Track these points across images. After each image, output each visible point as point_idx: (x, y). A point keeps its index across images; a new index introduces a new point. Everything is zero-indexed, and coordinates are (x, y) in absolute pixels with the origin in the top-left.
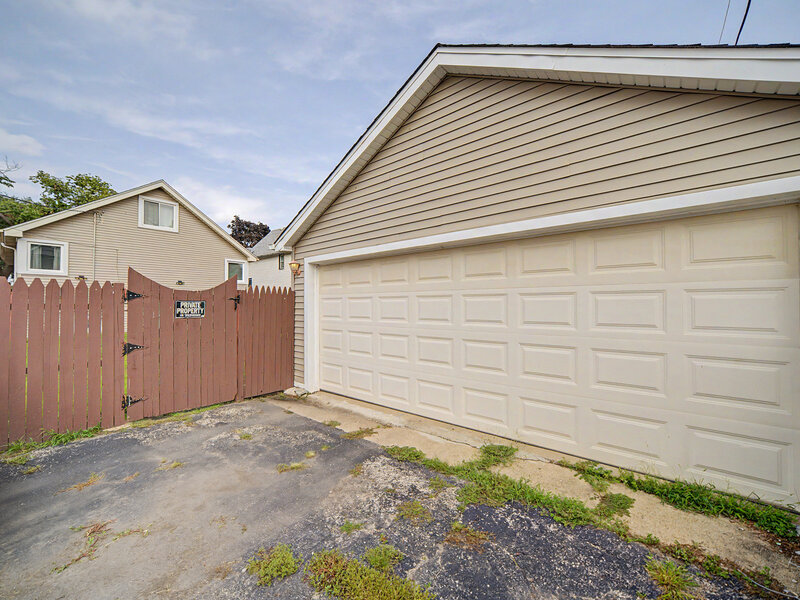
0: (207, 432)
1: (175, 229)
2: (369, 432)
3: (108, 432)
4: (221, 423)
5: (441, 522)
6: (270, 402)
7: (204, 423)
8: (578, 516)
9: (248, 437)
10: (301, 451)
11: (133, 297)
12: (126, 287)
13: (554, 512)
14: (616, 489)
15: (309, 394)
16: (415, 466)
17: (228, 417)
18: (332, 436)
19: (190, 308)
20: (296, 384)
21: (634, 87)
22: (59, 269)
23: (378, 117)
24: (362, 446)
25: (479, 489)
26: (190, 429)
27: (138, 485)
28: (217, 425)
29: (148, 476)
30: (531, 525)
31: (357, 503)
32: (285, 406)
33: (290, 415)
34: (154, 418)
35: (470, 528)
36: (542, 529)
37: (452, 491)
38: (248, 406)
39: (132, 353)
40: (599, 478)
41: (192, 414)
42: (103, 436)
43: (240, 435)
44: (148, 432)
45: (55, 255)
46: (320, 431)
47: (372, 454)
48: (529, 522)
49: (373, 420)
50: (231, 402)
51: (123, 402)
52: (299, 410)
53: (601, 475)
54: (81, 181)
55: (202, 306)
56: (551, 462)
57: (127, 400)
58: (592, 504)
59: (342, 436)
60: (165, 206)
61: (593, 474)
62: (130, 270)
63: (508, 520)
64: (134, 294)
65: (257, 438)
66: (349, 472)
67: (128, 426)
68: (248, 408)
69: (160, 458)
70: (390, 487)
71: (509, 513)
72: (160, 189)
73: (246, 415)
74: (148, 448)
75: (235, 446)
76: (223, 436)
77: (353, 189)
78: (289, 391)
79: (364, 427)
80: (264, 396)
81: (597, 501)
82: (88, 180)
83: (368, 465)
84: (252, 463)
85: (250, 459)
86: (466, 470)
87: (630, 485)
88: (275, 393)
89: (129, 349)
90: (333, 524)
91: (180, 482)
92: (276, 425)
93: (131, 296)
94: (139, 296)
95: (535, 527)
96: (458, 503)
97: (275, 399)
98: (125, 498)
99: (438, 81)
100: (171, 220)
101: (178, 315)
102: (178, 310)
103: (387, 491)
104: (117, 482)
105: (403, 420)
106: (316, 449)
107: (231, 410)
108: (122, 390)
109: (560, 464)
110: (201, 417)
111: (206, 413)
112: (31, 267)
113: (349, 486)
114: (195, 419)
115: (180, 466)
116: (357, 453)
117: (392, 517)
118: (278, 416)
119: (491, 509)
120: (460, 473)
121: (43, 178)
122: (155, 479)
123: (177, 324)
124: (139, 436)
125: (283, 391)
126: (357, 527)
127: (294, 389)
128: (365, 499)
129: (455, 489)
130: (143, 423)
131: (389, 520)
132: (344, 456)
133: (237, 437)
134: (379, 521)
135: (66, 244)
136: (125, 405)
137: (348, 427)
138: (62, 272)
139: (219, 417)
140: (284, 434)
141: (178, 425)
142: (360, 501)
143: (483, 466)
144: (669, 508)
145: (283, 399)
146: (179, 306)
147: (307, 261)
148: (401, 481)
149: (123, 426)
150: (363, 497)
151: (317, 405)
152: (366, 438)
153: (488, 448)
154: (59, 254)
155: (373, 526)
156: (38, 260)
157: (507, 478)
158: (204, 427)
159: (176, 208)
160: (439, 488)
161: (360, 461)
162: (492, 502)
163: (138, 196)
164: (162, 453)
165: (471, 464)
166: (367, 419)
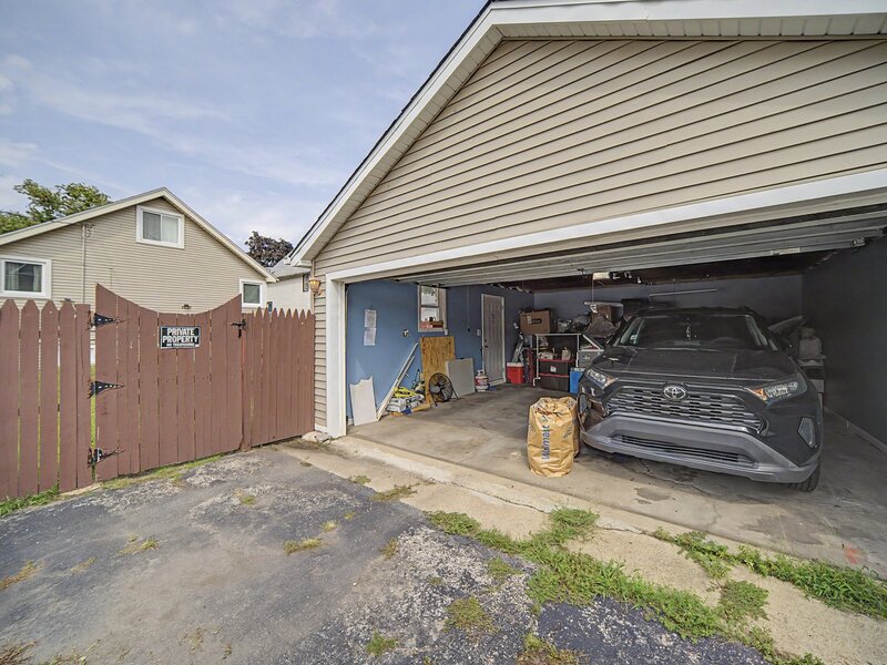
0: (200, 494)
1: (180, 244)
2: (406, 491)
3: (67, 497)
4: (217, 481)
5: (508, 633)
6: (284, 451)
7: (196, 480)
8: (699, 621)
9: (251, 500)
10: (318, 520)
11: (103, 323)
12: (93, 310)
13: (663, 613)
14: (738, 574)
15: (332, 439)
16: (468, 542)
17: (229, 472)
18: (359, 497)
19: (181, 336)
20: (317, 427)
21: (758, 39)
22: (40, 291)
23: (416, 95)
24: (398, 512)
25: (557, 578)
26: (177, 490)
27: (89, 577)
28: (212, 484)
29: (108, 561)
30: (635, 638)
31: (391, 599)
32: (301, 455)
33: (308, 469)
34: (131, 476)
35: (550, 643)
36: (653, 645)
37: (519, 579)
38: (255, 458)
39: (102, 395)
40: (713, 557)
41: (183, 469)
42: (59, 503)
43: (240, 498)
44: (120, 496)
45: (36, 275)
46: (345, 491)
47: (411, 525)
48: (631, 632)
49: (411, 474)
50: (234, 452)
51: (90, 457)
52: (319, 462)
53: (714, 553)
54: (73, 191)
55: (196, 332)
56: (644, 533)
57: (96, 454)
58: (712, 600)
59: (372, 496)
60: (168, 218)
61: (703, 551)
62: (99, 288)
63: (602, 627)
64: (103, 318)
65: (263, 502)
66: (381, 551)
67: (96, 487)
68: (256, 460)
69: (129, 535)
70: (436, 575)
71: (602, 616)
72: (162, 199)
73: (252, 469)
74: (117, 519)
75: (232, 514)
76: (218, 499)
77: (384, 188)
78: (308, 437)
79: (400, 484)
80: (277, 443)
81: (717, 594)
82: (83, 190)
83: (407, 542)
84: (252, 539)
85: (251, 533)
86: (535, 546)
87: (757, 569)
88: (292, 439)
89: (97, 388)
90: (356, 640)
91: (151, 571)
92: (288, 483)
93: (100, 320)
94: (111, 321)
95: (642, 641)
96: (530, 601)
97: (291, 447)
98: (66, 602)
99: (492, 47)
100: (175, 235)
101: (164, 345)
102: (164, 338)
103: (431, 582)
104: (61, 574)
105: (449, 474)
106: (338, 518)
107: (234, 463)
108: (88, 440)
109: (656, 536)
110: (193, 474)
111: (200, 468)
112: (6, 289)
113: (380, 574)
114: (185, 477)
115: (153, 546)
116: (390, 524)
117: (440, 625)
118: (292, 471)
119: (575, 610)
120: (527, 552)
121: (30, 188)
122: (117, 567)
123: (163, 355)
124: (108, 501)
125: (300, 436)
126: (390, 643)
127: (315, 434)
128: (401, 595)
129: (524, 576)
130: (115, 484)
131: (435, 631)
132: (373, 527)
133: (236, 501)
134: (421, 632)
135: (49, 262)
136: (92, 462)
137: (381, 485)
138: (43, 295)
139: (216, 473)
140: (297, 497)
141: (163, 484)
142: (395, 598)
143: (557, 539)
144: (818, 605)
145: (301, 447)
146: (165, 333)
147: (329, 278)
148: (449, 565)
149: (89, 488)
150: (397, 591)
151: (342, 454)
152: (402, 500)
153: (560, 513)
154: (40, 273)
155: (413, 641)
156: (14, 282)
157: (590, 559)
158: (195, 487)
159: (181, 222)
160: (501, 575)
161: (395, 534)
162: (576, 597)
163: (135, 206)
164: (133, 526)
165: (540, 537)
166: (404, 473)
